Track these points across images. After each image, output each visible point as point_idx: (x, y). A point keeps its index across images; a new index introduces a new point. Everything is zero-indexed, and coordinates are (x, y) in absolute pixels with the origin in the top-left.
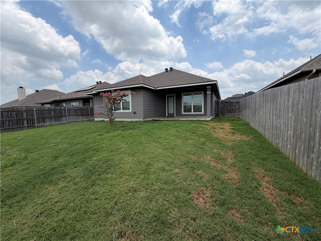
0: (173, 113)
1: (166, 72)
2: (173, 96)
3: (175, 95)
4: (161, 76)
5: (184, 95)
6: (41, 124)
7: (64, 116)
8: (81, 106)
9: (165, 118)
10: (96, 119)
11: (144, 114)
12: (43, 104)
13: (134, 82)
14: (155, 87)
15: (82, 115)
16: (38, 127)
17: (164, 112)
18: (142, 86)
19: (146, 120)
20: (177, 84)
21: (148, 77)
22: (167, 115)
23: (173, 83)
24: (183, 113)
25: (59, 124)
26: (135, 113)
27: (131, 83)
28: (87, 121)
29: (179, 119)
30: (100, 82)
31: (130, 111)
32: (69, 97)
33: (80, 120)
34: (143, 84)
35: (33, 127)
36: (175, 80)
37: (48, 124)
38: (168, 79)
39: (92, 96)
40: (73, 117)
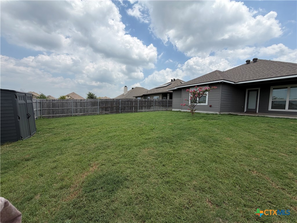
0: (255, 108)
1: (247, 64)
2: (257, 91)
3: (259, 89)
4: (240, 69)
5: (274, 89)
6: (140, 110)
7: (152, 106)
8: (161, 99)
9: (244, 113)
10: (173, 110)
11: (221, 108)
12: (137, 97)
13: (213, 78)
14: (235, 82)
15: (163, 106)
16: (139, 112)
17: (242, 107)
18: (223, 82)
19: (222, 113)
20: (267, 77)
21: (223, 72)
22: (245, 111)
23: (259, 77)
24: (270, 109)
25: (149, 111)
26: (211, 106)
27: (210, 79)
28: (165, 110)
29: (265, 116)
30: (174, 79)
31: (206, 104)
32: (153, 92)
33: (161, 109)
34: (223, 80)
35: (137, 112)
36: (263, 73)
37: (144, 110)
38: (251, 72)
39: (172, 91)
40: (157, 107)
